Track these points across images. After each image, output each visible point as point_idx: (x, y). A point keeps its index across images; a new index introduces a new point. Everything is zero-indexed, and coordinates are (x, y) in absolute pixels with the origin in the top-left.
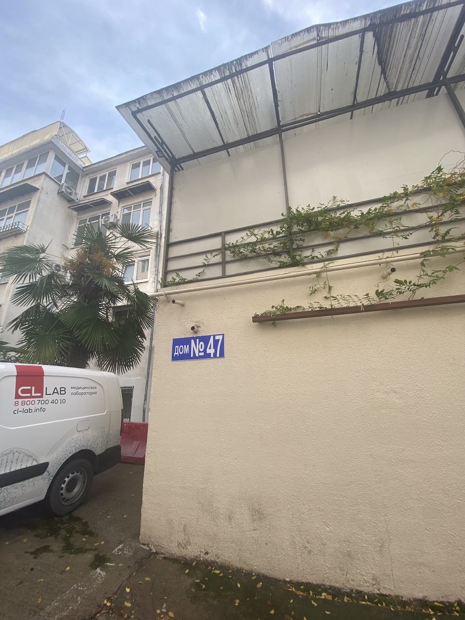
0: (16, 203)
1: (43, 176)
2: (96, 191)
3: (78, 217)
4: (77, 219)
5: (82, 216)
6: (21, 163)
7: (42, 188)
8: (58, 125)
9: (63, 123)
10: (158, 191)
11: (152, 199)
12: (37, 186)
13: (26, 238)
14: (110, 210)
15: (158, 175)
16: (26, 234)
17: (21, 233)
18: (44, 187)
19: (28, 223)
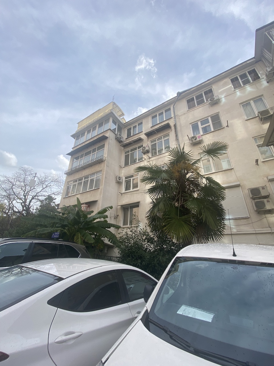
0: (96, 146)
1: (109, 131)
2: (132, 135)
3: (125, 150)
4: (124, 151)
5: (127, 149)
6: (95, 126)
7: (109, 137)
8: (112, 104)
9: (114, 102)
10: (173, 128)
11: (169, 133)
12: (107, 136)
13: (106, 164)
14: (143, 144)
15: (171, 119)
16: (105, 162)
17: (102, 161)
18: (110, 136)
19: (105, 155)
